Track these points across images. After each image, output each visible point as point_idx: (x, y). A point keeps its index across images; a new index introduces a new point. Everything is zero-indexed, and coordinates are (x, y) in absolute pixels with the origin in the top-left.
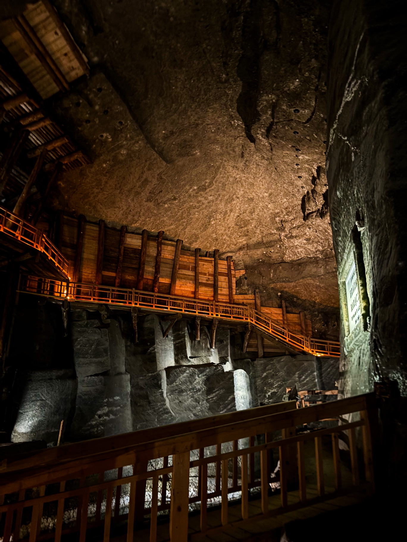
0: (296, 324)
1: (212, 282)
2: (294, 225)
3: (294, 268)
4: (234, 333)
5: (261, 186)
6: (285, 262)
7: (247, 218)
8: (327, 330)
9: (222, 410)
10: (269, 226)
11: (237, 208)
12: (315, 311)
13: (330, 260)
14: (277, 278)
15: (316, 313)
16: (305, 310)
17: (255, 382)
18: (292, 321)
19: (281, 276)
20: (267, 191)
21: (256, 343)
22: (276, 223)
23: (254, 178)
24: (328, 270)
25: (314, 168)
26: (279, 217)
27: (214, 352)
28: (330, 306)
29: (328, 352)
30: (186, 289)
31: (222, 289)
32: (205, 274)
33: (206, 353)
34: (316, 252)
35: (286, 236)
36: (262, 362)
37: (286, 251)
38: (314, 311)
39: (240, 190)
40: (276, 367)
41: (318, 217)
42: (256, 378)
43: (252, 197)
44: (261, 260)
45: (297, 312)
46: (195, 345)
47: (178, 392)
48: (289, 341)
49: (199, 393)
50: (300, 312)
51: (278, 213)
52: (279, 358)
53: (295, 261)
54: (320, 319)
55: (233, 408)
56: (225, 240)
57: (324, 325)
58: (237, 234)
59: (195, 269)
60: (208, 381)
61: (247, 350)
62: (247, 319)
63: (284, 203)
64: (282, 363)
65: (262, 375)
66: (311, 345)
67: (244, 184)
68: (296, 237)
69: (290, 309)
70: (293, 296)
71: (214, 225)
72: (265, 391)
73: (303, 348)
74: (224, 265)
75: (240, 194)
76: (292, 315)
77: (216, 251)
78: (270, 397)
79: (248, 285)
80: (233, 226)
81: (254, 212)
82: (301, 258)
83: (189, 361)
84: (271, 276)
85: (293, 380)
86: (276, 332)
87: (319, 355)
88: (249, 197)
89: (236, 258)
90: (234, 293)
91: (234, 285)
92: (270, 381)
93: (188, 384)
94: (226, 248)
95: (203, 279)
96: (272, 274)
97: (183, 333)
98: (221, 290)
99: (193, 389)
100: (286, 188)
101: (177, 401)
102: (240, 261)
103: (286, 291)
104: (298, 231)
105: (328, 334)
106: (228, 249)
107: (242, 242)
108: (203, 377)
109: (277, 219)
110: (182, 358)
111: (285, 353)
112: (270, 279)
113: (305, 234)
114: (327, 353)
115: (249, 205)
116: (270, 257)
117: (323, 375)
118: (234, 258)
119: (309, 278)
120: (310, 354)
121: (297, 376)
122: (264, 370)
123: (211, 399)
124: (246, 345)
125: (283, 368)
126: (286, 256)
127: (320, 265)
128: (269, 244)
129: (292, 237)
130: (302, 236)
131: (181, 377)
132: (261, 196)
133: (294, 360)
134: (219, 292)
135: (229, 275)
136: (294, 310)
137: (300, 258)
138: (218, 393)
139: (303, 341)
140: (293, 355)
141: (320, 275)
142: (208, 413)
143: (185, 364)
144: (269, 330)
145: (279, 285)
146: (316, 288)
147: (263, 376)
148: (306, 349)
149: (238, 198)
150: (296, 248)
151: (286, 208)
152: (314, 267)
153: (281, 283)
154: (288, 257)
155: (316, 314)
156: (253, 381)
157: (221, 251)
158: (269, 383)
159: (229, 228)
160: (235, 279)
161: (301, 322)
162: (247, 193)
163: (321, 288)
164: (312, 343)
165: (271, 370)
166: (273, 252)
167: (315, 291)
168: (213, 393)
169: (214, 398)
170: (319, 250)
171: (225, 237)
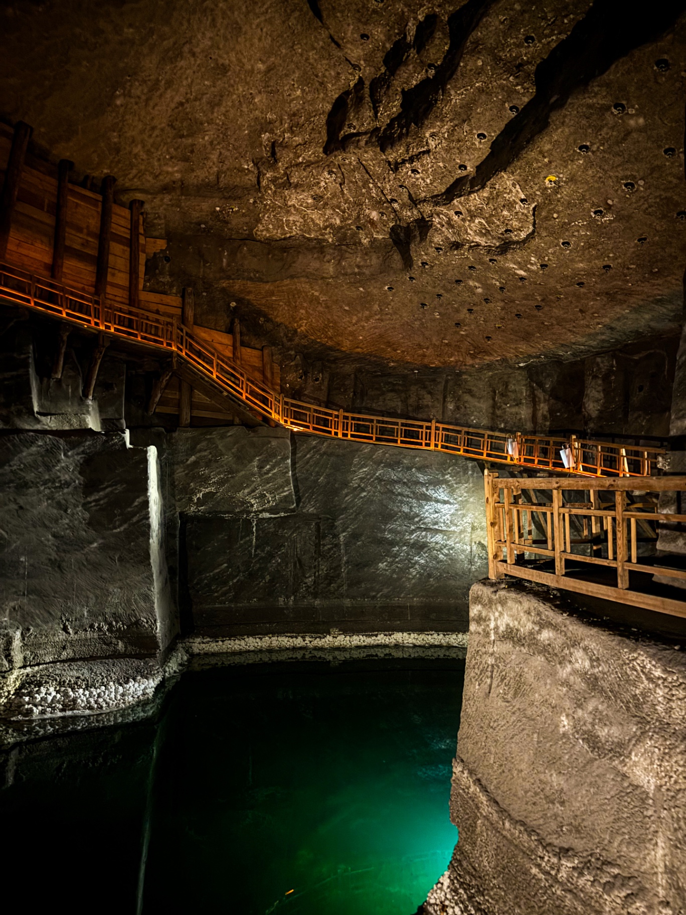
0: (254, 368)
1: (94, 252)
2: (300, 160)
3: (274, 255)
4: (134, 372)
5: (256, 41)
6: (255, 240)
7: (200, 116)
8: (303, 386)
9: (119, 526)
10: (241, 150)
11: (185, 83)
12: (292, 349)
13: (349, 250)
14: (238, 270)
15: (293, 353)
16: (274, 344)
17: (172, 473)
18: (249, 361)
19: (245, 267)
20: (264, 59)
21: (177, 397)
22: (261, 144)
23: (248, 12)
24: (344, 268)
25: (415, 19)
26: (272, 132)
27: (92, 406)
28: (319, 342)
29: (311, 425)
30: (33, 254)
31: (116, 272)
32: (80, 230)
33: (76, 408)
34: (325, 228)
35: (274, 180)
36: (189, 435)
37: (264, 216)
38: (289, 349)
39: (203, 33)
40: (217, 447)
41: (373, 146)
42: (173, 464)
43: (227, 62)
44: (203, 226)
45: (258, 346)
46: (49, 387)
47: (16, 487)
48: (247, 398)
49: (66, 490)
50: (263, 347)
51: (270, 123)
52: (222, 430)
53: (277, 241)
54: (296, 366)
55: (144, 521)
56: (136, 156)
57: (301, 378)
58: (167, 150)
59: (57, 209)
60: (87, 465)
61: (157, 410)
62: (169, 345)
63: (293, 100)
64: (228, 439)
65: (187, 460)
66: (284, 409)
67: (219, 20)
68: (296, 186)
69: (246, 338)
70: (260, 313)
71: (122, 110)
72: (192, 489)
73: (270, 414)
74: (124, 218)
75: (201, 46)
76: (249, 350)
77: (109, 181)
78: (200, 503)
79: (171, 275)
80: (163, 125)
81: (219, 104)
82: (290, 237)
83: (39, 421)
84: (224, 264)
85: (248, 473)
86: (225, 380)
87: (296, 429)
88: (221, 61)
89: (153, 208)
90: (141, 287)
91: (142, 269)
92: (204, 471)
93: (40, 470)
94: (135, 177)
95: (74, 240)
96: (224, 260)
97: (23, 356)
98: (113, 275)
99: (54, 482)
100: (311, 61)
101: (13, 506)
102: (159, 217)
103: (249, 301)
104: (305, 174)
105: (305, 395)
106: (137, 183)
107: (172, 174)
108: (78, 458)
109: (265, 136)
110: (19, 414)
111: (233, 421)
112: (222, 270)
113: (319, 183)
114: (308, 427)
115: (214, 83)
116: (227, 223)
117: (297, 466)
118: (147, 207)
119: (303, 279)
120: (282, 425)
121: (255, 463)
122: (192, 451)
123: (93, 504)
124: (157, 399)
125: (230, 449)
126: (261, 227)
127: (328, 257)
128: (232, 193)
129: (288, 184)
130: (310, 187)
131: (24, 454)
132: (248, 67)
133: (252, 434)
134: (109, 278)
135: (132, 244)
136: (254, 342)
137: (288, 235)
138: (112, 492)
139: (271, 402)
140: (250, 426)
141: (325, 275)
142: (85, 531)
143: (27, 427)
144: (212, 373)
145: (238, 285)
146: (311, 302)
147: (189, 462)
148: (274, 416)
149: (194, 55)
150: (288, 212)
151: (294, 115)
152: (315, 259)
153: (245, 282)
154: (266, 229)
155: (291, 355)
156: (168, 470)
157: (120, 181)
158: (200, 477)
159: (153, 128)
160: (145, 255)
161: (264, 366)
162: (218, 48)
163: (319, 303)
164: (286, 407)
165: (205, 450)
166: (237, 212)
167: (306, 309)
168: (99, 492)
169: (102, 502)
170: (331, 226)
171: (137, 149)
